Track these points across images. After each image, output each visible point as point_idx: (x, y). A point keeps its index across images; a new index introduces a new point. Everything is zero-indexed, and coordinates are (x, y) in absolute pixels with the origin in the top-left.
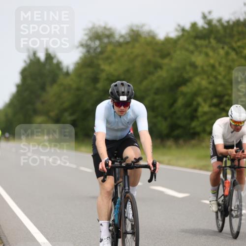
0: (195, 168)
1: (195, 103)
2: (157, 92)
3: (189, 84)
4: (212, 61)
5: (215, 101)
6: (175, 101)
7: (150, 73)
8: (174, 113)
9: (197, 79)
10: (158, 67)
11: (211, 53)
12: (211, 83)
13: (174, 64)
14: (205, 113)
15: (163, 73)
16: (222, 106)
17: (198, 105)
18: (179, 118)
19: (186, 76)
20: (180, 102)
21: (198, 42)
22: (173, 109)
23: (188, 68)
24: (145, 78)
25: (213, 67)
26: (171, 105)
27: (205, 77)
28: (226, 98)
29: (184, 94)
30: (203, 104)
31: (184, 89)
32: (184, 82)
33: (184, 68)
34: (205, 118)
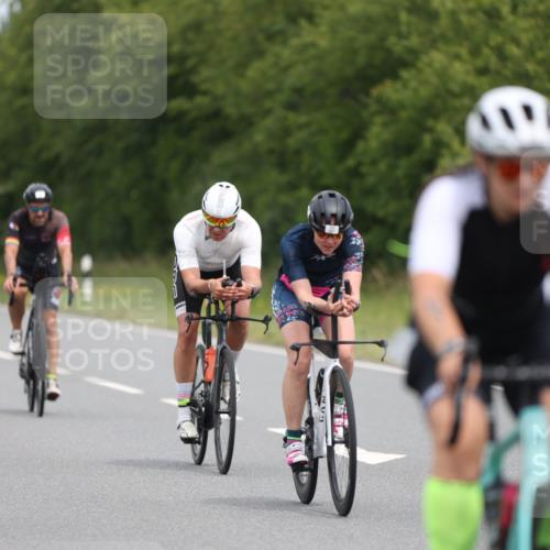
1: (427, 140)
6: (358, 133)
8: (355, 173)
9: (437, 58)
18: (370, 192)
20: (378, 134)
22: (351, 162)
26: (346, 148)
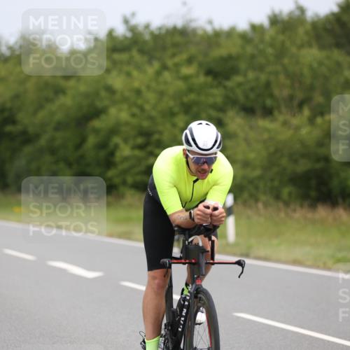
0: (111, 235)
2: (59, 127)
3: (103, 117)
4: (136, 84)
5: (140, 140)
7: (48, 100)
10: (59, 91)
11: (135, 73)
12: (133, 115)
13: (83, 88)
14: (126, 159)
15: (67, 100)
16: (149, 148)
17: (116, 146)
19: (99, 104)
21: (116, 56)
23: (103, 94)
24: (41, 107)
25: (138, 92)
27: (125, 106)
28: (156, 137)
29: (96, 131)
30: (122, 145)
31: (97, 123)
32: (98, 113)
33: (97, 94)
34: (125, 165)
